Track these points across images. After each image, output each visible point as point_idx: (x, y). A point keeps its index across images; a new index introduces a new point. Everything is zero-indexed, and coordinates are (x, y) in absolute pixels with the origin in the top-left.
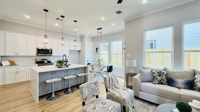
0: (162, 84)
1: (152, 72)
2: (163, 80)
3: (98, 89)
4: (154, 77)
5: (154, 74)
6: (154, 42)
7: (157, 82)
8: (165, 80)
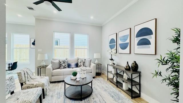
0: (65, 68)
1: (59, 62)
2: (66, 65)
3: (15, 84)
4: (61, 64)
5: (61, 62)
6: (58, 40)
7: (62, 68)
8: (67, 65)
